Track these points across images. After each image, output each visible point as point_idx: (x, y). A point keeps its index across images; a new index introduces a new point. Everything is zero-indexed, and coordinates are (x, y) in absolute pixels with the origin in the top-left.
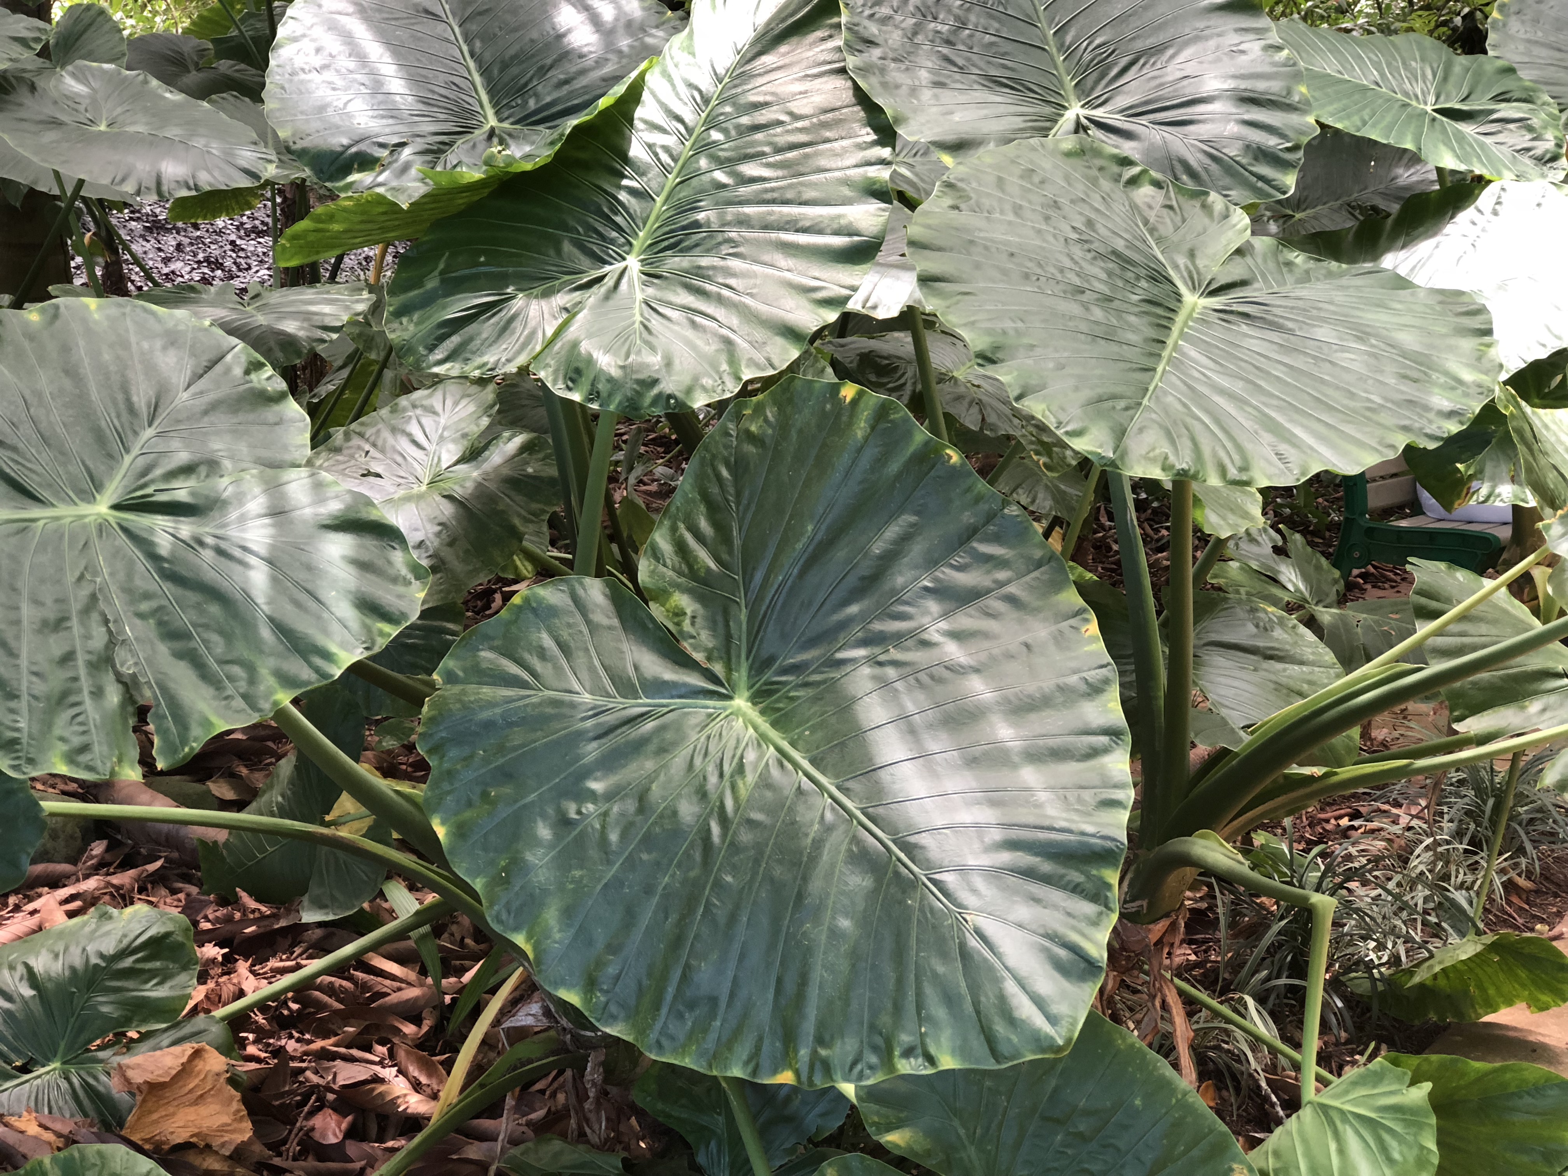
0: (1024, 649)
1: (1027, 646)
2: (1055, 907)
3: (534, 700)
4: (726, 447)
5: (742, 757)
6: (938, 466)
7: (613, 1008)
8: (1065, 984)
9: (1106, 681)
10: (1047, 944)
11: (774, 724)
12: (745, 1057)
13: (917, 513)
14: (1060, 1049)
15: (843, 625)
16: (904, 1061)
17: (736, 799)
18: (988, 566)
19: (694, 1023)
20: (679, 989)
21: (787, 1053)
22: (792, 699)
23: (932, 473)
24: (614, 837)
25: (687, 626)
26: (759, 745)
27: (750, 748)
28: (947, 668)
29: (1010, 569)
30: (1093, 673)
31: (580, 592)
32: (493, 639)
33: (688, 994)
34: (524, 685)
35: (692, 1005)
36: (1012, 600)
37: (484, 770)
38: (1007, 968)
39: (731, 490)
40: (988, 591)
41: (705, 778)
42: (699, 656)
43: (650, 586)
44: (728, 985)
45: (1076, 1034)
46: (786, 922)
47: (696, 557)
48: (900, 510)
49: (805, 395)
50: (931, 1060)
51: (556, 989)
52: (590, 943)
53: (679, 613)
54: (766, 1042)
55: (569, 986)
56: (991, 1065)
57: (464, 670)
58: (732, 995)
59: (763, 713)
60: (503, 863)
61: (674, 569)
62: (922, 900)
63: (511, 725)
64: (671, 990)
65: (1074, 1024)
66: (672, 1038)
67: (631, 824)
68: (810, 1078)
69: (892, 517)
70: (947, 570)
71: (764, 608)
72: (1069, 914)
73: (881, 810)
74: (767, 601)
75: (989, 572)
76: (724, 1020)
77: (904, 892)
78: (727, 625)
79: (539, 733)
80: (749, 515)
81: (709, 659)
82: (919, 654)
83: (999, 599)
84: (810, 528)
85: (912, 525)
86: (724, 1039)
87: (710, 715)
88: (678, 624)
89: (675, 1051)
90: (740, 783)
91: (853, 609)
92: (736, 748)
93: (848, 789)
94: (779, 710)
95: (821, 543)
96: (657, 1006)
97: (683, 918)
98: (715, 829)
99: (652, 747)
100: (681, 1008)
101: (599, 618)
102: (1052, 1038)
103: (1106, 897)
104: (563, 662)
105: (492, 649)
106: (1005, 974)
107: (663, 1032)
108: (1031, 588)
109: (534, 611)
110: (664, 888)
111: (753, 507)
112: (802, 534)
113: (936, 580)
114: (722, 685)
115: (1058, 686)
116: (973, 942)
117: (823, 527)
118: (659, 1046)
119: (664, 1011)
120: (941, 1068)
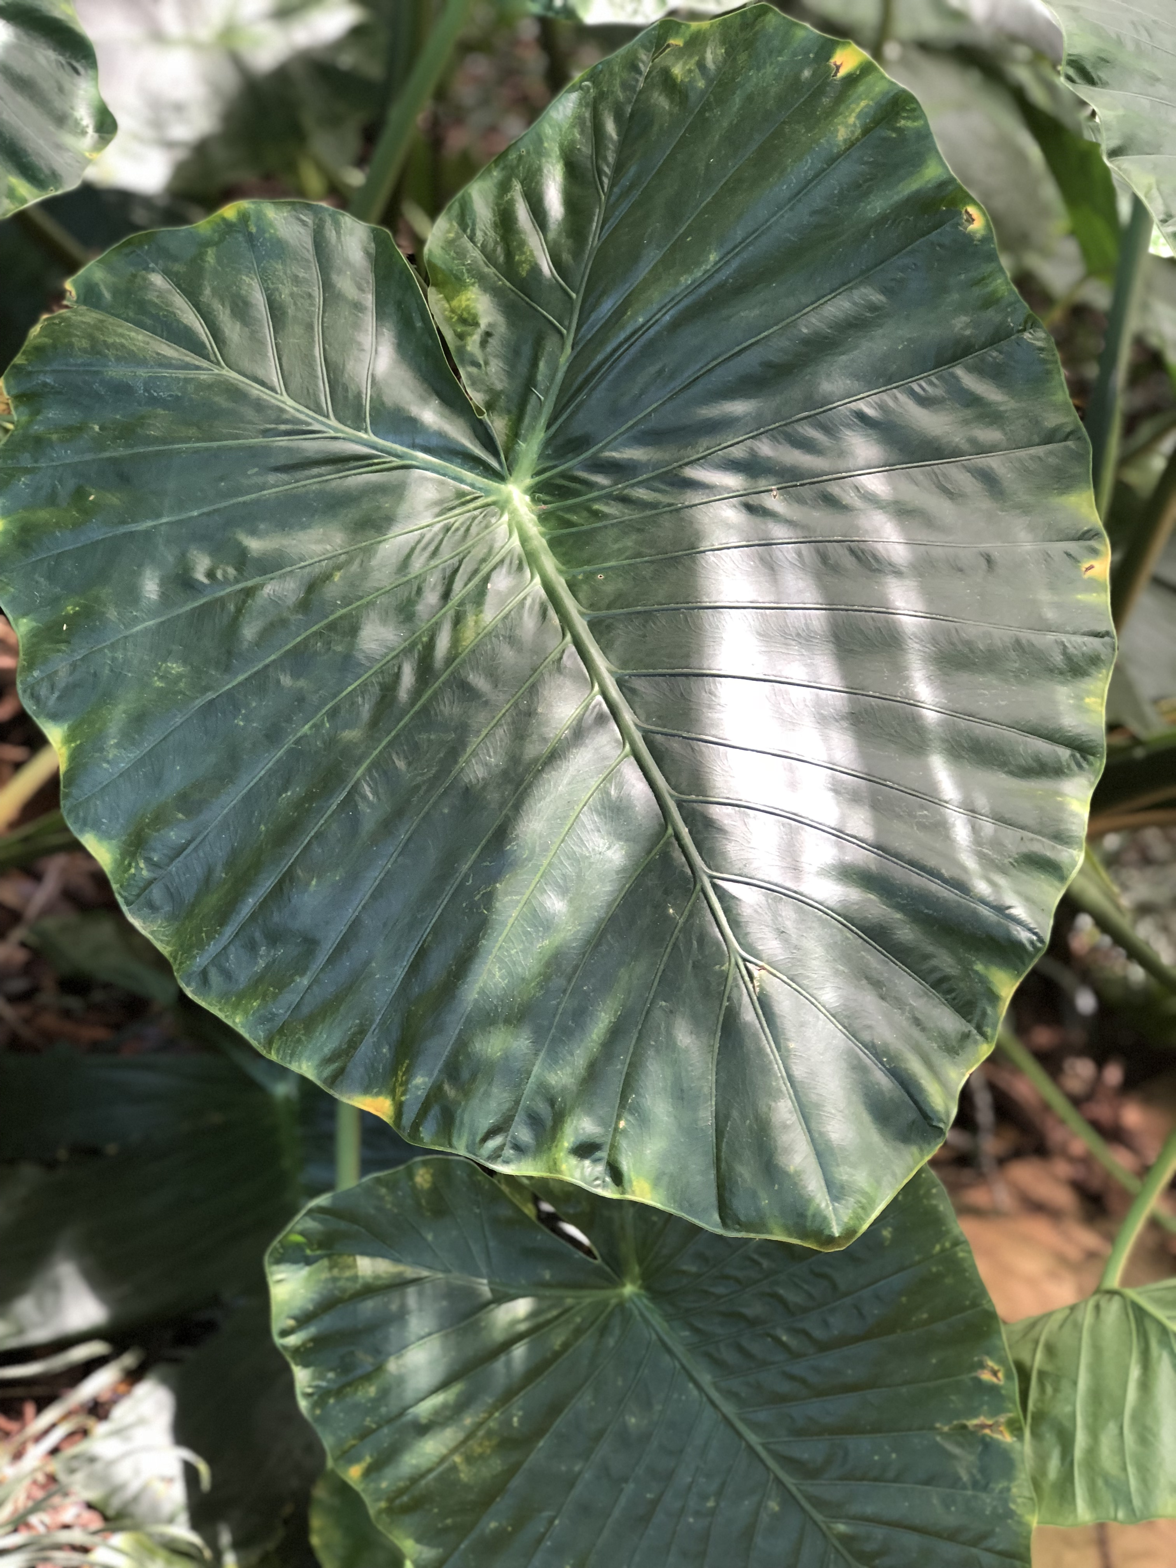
0: (983, 564)
1: (989, 560)
2: (899, 1003)
3: (203, 376)
4: (625, 86)
5: (486, 579)
6: (947, 227)
7: (157, 894)
8: (875, 1137)
9: (1095, 661)
10: (868, 1061)
11: (554, 544)
12: (327, 1050)
13: (884, 291)
14: (831, 1240)
15: (715, 427)
16: (573, 1161)
17: (455, 641)
18: (969, 413)
19: (268, 967)
20: (263, 905)
21: (394, 1072)
22: (596, 514)
23: (933, 236)
24: (249, 632)
25: (473, 344)
26: (520, 568)
27: (504, 570)
28: (852, 551)
29: (1002, 428)
30: (1079, 639)
31: (331, 234)
32: (175, 259)
33: (276, 918)
34: (198, 348)
35: (274, 938)
36: (988, 479)
37: (89, 457)
38: (790, 1077)
39: (611, 157)
40: (955, 453)
41: (419, 591)
42: (476, 398)
43: (439, 263)
44: (340, 928)
45: (865, 1227)
46: (465, 868)
47: (522, 244)
48: (864, 276)
49: (776, 43)
50: (616, 1175)
51: (81, 831)
52: (156, 780)
53: (468, 321)
54: (369, 1040)
55: (104, 835)
56: (711, 1223)
57: (115, 292)
58: (342, 947)
59: (543, 518)
60: (70, 609)
61: (483, 249)
62: (691, 915)
63: (154, 401)
64: (251, 902)
65: (866, 1209)
66: (227, 975)
67: (284, 622)
68: (416, 1126)
69: (844, 285)
70: (903, 398)
71: (600, 357)
72: (917, 1022)
73: (675, 745)
74: (609, 349)
75: (966, 422)
76: (315, 981)
77: (666, 892)
78: (534, 364)
79: (192, 431)
80: (624, 207)
81: (490, 406)
82: (816, 514)
83: (969, 470)
84: (713, 257)
85: (873, 308)
86: (305, 1010)
87: (461, 494)
88: (461, 336)
89: (224, 997)
90: (470, 620)
91: (738, 408)
92: (484, 560)
93: (633, 691)
94: (570, 524)
95: (721, 286)
96: (223, 916)
97: (310, 797)
98: (408, 678)
99: (353, 514)
100: (258, 935)
101: (345, 284)
102: (825, 1219)
103: (984, 1014)
104: (267, 332)
105: (167, 273)
106: (785, 1087)
107: (217, 961)
108: (1025, 472)
109: (251, 238)
110: (297, 742)
111: (636, 194)
112: (698, 264)
113: (882, 407)
114: (495, 453)
115: (1018, 642)
116: (749, 1015)
117: (735, 264)
118: (204, 978)
119: (229, 931)
120: (629, 1197)
